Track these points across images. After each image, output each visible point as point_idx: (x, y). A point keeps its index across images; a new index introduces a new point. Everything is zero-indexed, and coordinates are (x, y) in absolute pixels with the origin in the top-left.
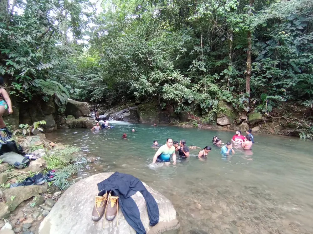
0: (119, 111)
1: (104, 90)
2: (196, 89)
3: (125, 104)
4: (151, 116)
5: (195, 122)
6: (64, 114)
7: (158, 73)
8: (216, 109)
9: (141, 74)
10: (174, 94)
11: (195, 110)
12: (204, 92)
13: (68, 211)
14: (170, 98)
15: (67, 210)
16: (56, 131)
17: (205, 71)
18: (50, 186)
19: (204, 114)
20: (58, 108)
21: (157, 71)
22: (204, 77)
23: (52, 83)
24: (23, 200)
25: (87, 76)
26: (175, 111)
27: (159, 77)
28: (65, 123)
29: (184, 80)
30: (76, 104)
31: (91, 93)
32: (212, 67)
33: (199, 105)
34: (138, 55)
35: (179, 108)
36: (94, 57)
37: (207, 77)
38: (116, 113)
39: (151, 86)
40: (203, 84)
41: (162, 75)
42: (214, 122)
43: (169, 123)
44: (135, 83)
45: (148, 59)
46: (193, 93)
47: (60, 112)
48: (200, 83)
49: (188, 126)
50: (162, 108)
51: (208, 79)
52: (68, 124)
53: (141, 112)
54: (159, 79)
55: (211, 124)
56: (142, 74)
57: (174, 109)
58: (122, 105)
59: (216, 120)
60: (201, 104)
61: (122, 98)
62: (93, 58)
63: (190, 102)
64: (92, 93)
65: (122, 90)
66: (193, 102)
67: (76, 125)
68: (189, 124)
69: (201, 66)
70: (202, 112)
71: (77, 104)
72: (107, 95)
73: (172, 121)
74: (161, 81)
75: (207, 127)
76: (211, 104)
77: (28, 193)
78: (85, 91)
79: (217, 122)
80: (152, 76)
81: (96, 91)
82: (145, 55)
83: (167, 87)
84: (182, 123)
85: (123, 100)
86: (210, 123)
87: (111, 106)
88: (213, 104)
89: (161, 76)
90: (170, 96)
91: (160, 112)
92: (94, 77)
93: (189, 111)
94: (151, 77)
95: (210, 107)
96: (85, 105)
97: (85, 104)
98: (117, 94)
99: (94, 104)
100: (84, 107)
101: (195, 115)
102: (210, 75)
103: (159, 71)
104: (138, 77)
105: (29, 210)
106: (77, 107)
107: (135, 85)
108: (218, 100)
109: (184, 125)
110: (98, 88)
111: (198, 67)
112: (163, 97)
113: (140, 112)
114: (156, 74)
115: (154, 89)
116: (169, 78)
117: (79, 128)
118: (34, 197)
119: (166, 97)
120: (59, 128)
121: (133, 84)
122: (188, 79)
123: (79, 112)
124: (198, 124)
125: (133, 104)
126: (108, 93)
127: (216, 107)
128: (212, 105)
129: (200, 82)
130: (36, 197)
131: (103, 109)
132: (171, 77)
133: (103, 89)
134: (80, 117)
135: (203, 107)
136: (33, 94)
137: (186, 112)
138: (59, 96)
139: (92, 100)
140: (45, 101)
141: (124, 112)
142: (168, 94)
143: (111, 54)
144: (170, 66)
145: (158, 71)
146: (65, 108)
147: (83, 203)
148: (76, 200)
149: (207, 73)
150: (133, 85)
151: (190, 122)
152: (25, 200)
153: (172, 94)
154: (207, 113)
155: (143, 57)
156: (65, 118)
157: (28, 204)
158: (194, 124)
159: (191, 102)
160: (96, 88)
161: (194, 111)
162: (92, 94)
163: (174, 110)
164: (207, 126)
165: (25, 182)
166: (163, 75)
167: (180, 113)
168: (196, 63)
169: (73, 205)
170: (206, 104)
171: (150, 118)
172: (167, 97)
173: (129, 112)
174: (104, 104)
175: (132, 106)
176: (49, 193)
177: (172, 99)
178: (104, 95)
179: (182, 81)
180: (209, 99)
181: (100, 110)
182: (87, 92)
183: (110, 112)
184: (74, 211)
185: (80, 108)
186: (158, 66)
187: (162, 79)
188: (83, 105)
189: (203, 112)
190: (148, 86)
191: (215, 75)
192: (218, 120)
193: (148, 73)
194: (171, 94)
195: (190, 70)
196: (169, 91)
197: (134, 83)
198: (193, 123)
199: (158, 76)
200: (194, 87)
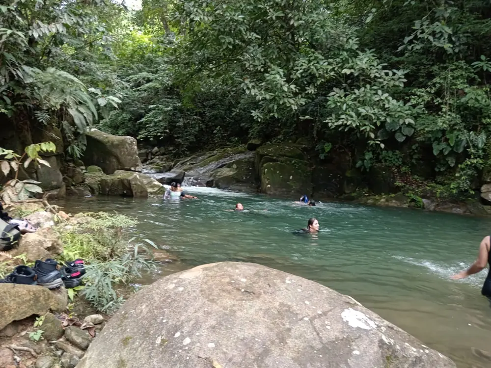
0: (208, 164)
1: (171, 110)
2: (420, 100)
3: (223, 146)
4: (291, 177)
5: (416, 194)
6: (80, 161)
7: (316, 58)
8: (479, 156)
9: (269, 64)
10: (359, 114)
11: (414, 161)
12: (444, 110)
13: (143, 350)
14: (346, 125)
15: (140, 349)
16: (63, 197)
17: (450, 51)
18: (72, 298)
19: (440, 173)
20: (69, 144)
21: (314, 53)
22: (446, 68)
23: (60, 75)
24: (11, 320)
25: (131, 77)
26: (358, 165)
27: (318, 70)
28: (83, 181)
29: (387, 78)
30: (107, 140)
31: (140, 119)
32: (470, 41)
33: (426, 148)
34: (266, 13)
35: (368, 156)
36: (149, 32)
37: (454, 67)
38: (200, 168)
39: (295, 94)
40: (442, 86)
41: (326, 63)
42: (472, 196)
43: (341, 195)
44: (253, 87)
45: (291, 23)
46: (415, 111)
47: (72, 155)
48: (434, 85)
49: (393, 203)
50: (322, 157)
51: (457, 73)
52: (89, 186)
53: (265, 165)
54: (317, 75)
55: (462, 201)
56: (272, 63)
57: (353, 160)
58: (213, 150)
59: (478, 190)
60: (435, 146)
61: (215, 132)
62: (145, 34)
63: (401, 139)
64: (142, 120)
65: (216, 112)
66: (409, 140)
67: (108, 189)
68: (396, 198)
69: (437, 36)
70: (435, 166)
71: (109, 142)
72: (178, 124)
73: (347, 191)
74: (323, 80)
75: (452, 208)
76: (464, 143)
77: (24, 302)
78: (124, 115)
79: (482, 195)
80: (299, 68)
81: (151, 113)
82: (283, 13)
83: (339, 97)
84: (377, 197)
85: (219, 137)
86: (461, 198)
87: (188, 153)
88: (471, 145)
89: (324, 67)
90: (347, 120)
91: (314, 167)
92: (149, 81)
93: (397, 164)
94: (297, 70)
95: (461, 150)
96: (129, 144)
97: (129, 142)
98: (203, 122)
99: (145, 148)
100: (127, 148)
101: (416, 177)
102: (462, 63)
103: (319, 53)
104: (262, 70)
105: (25, 348)
106: (108, 147)
107: (253, 92)
108: (486, 132)
109: (383, 200)
110: (158, 107)
111: (431, 38)
112: (328, 123)
113: (262, 166)
114: (310, 61)
115: (303, 101)
116: (344, 71)
117: (115, 195)
118: (38, 316)
119: (336, 124)
120: (69, 193)
121: (248, 88)
122: (400, 73)
123: (114, 160)
124: (424, 200)
125: (241, 147)
126: (181, 120)
127: (480, 151)
128: (469, 147)
129: (434, 81)
130: (43, 318)
131: (167, 159)
132: (352, 71)
133: (170, 108)
134: (116, 172)
135: (441, 152)
136: (16, 104)
137: (389, 167)
138: (72, 112)
139: (142, 136)
140: (42, 121)
141: (221, 167)
142: (342, 114)
143: (195, 10)
144: (347, 41)
145: (316, 54)
146: (86, 143)
147: (186, 329)
148: (164, 321)
149: (455, 58)
150: (248, 92)
151: (400, 193)
152: (17, 319)
153: (353, 114)
154: (451, 170)
155: (277, 17)
156: (82, 170)
157: (23, 333)
158: (413, 200)
159: (404, 138)
160: (152, 106)
161: (413, 164)
162: (142, 122)
163: (355, 163)
164: (451, 205)
165: (15, 276)
166: (329, 64)
167: (371, 168)
168: (424, 27)
169: (155, 334)
170: (449, 145)
171: (289, 180)
172: (340, 122)
173: (235, 166)
174: (171, 148)
175: (240, 152)
176: (73, 313)
177: (352, 129)
178: (172, 125)
179: (381, 80)
180: (459, 130)
181: (158, 161)
182: (129, 116)
183: (185, 167)
184: (164, 352)
185: (116, 151)
186: (317, 40)
187: (326, 75)
188: (123, 143)
189: (439, 166)
190: (288, 94)
191: (481, 61)
192: (484, 188)
193: (288, 60)
194: (349, 115)
195: (406, 49)
196: (344, 107)
197: (250, 86)
198: (409, 197)
199: (316, 67)
200: (414, 94)
